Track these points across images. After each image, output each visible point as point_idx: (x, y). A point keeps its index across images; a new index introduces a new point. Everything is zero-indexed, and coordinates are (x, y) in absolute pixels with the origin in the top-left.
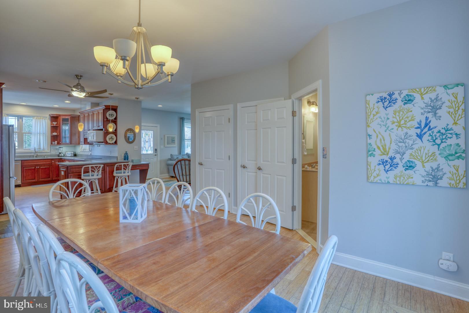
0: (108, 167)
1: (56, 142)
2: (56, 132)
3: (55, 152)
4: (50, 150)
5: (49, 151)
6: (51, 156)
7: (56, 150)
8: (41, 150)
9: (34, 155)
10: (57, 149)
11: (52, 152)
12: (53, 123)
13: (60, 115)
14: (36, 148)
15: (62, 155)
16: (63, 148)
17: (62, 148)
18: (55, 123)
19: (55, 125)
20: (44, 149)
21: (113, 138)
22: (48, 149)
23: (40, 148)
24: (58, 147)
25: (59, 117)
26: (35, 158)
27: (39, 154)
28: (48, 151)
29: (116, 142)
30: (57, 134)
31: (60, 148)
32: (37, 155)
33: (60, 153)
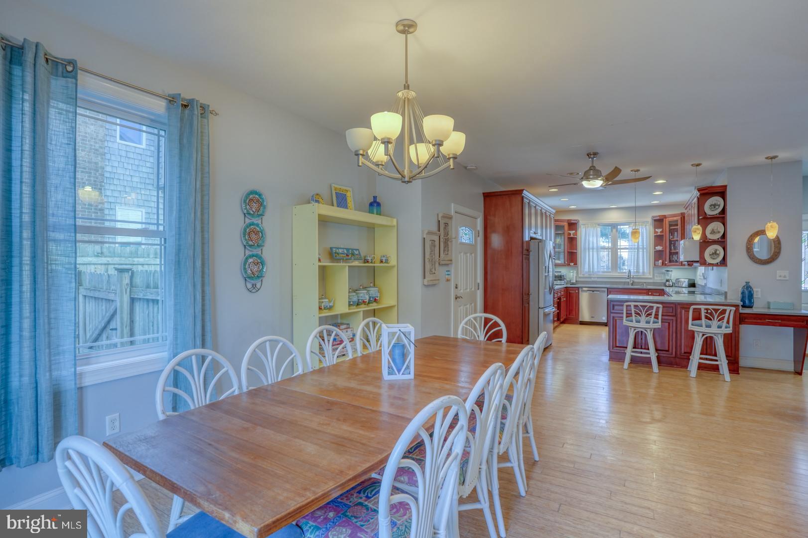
0: (683, 311)
1: (660, 261)
2: (660, 246)
3: (660, 279)
4: (653, 275)
5: (651, 277)
6: (654, 284)
7: (663, 275)
8: (640, 274)
9: (628, 282)
10: (663, 273)
11: (656, 278)
12: (656, 230)
13: (665, 217)
14: (632, 271)
15: (671, 283)
16: (673, 272)
17: (671, 271)
18: (659, 230)
19: (659, 234)
20: (643, 272)
21: (718, 252)
22: (650, 273)
23: (638, 272)
24: (664, 270)
25: (664, 219)
26: (630, 287)
27: (636, 280)
28: (650, 275)
29: (724, 262)
30: (662, 248)
31: (668, 271)
32: (633, 282)
33: (667, 281)
